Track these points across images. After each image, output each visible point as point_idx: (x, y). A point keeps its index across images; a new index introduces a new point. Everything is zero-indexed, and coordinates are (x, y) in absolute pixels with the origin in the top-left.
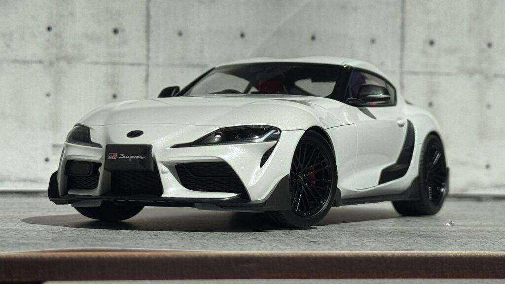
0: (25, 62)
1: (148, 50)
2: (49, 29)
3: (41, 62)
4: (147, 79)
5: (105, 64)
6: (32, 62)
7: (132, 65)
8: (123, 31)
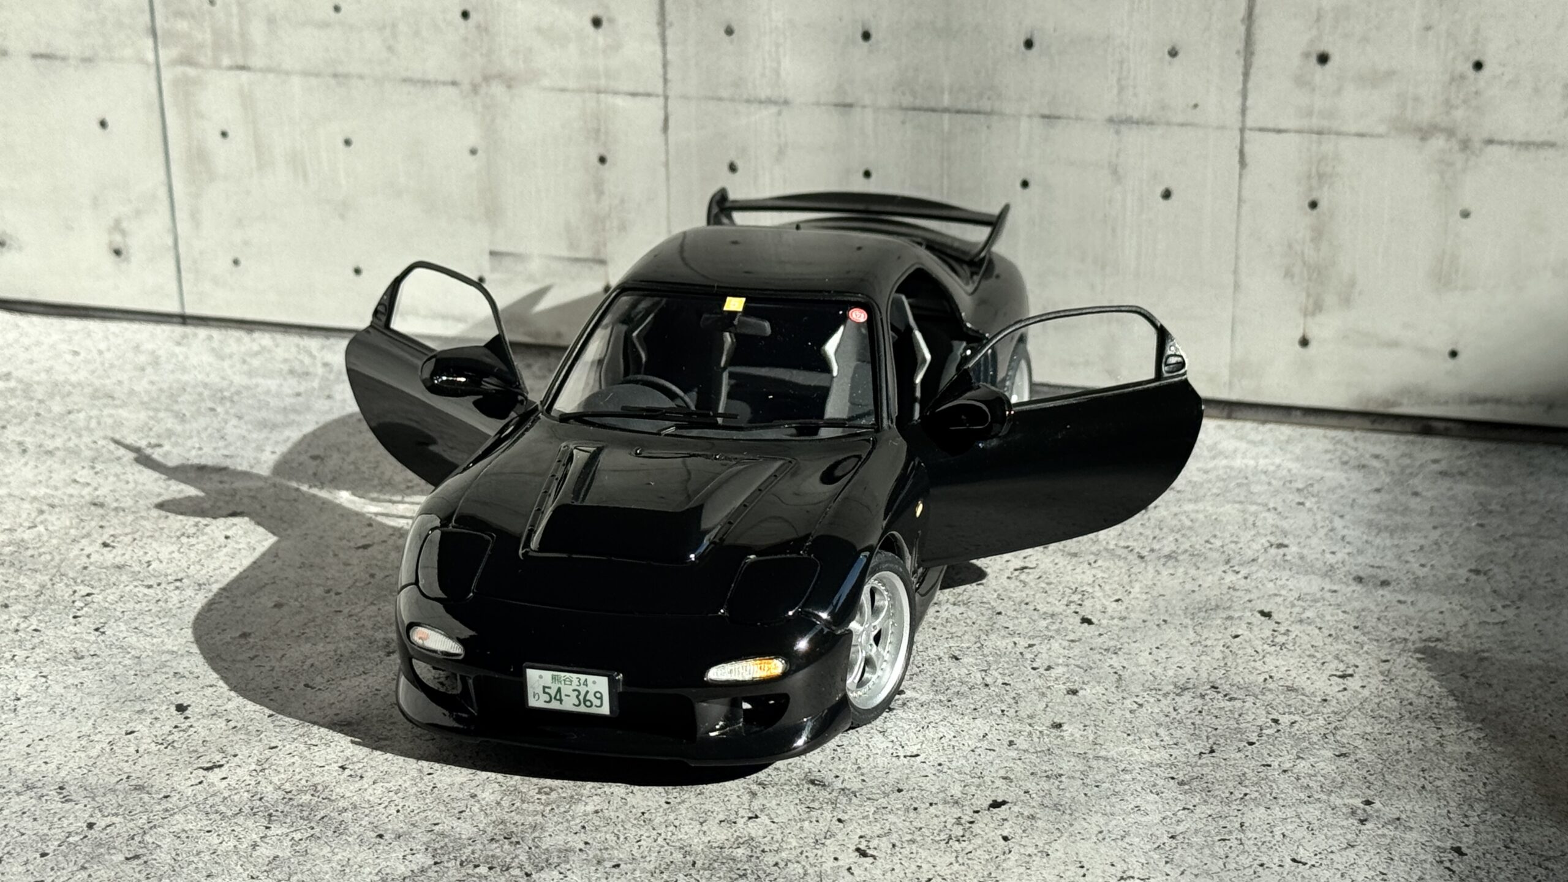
0: (425, 83)
1: (665, 65)
2: (465, 15)
3: (454, 83)
4: (665, 127)
5: (581, 91)
6: (436, 82)
7: (634, 95)
8: (611, 21)
